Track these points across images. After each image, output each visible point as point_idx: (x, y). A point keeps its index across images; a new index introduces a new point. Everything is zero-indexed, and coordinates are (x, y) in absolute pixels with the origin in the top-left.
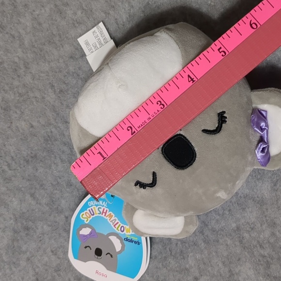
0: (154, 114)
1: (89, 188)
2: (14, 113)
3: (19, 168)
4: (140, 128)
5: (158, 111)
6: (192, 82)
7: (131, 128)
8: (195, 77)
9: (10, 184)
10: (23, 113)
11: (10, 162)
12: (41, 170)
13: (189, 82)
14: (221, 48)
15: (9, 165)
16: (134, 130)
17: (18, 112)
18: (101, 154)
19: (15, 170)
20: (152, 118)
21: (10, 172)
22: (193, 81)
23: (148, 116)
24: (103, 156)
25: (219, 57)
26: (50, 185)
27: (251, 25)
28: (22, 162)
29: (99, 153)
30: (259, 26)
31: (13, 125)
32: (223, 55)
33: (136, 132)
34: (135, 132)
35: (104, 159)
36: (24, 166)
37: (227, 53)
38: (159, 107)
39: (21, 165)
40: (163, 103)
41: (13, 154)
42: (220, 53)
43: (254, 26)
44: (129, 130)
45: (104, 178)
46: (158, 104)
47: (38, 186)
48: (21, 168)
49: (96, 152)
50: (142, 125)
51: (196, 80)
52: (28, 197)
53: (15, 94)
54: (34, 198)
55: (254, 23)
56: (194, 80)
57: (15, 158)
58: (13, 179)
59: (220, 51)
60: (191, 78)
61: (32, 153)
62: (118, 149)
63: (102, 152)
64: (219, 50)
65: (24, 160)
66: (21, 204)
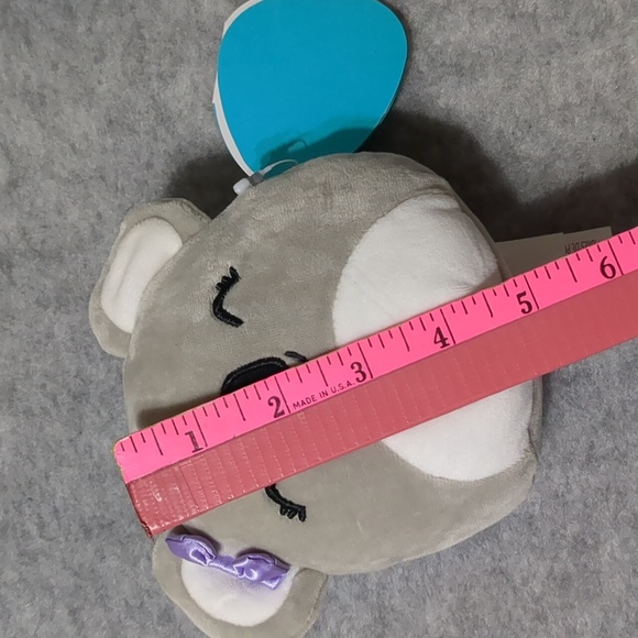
0: (337, 388)
1: (143, 505)
2: (93, 412)
3: (61, 539)
4: (298, 409)
5: (349, 384)
6: (441, 344)
7: (278, 401)
8: (450, 338)
9: (29, 568)
10: (112, 418)
11: (47, 519)
12: (112, 562)
13: (436, 343)
14: (524, 294)
15: (42, 526)
16: (282, 407)
17: (104, 414)
18: (193, 438)
19: (51, 540)
20: (331, 394)
21: (40, 541)
22: (445, 345)
23: (324, 388)
24: (195, 444)
25: (515, 311)
26: (123, 603)
27: (603, 267)
28: (74, 528)
29: (190, 433)
30: (618, 274)
31: (83, 439)
32: (523, 311)
33: (287, 413)
34: (283, 413)
35: (196, 450)
36: (76, 540)
37: (534, 309)
38: (353, 376)
39: (70, 533)
40: (364, 369)
41: (58, 503)
42: (521, 303)
43: (608, 270)
44: (271, 404)
45: (182, 492)
46: (352, 367)
47: (92, 597)
48: (66, 539)
49: (183, 429)
50: (303, 403)
51: (452, 344)
52: (61, 612)
53: (109, 371)
54: (75, 621)
55: (609, 265)
56: (447, 342)
57: (62, 513)
58: (42, 559)
59: (522, 299)
60: (441, 336)
61: (103, 517)
62: (235, 438)
63: (197, 434)
64: (519, 296)
65: (81, 526)
66: (41, 623)
